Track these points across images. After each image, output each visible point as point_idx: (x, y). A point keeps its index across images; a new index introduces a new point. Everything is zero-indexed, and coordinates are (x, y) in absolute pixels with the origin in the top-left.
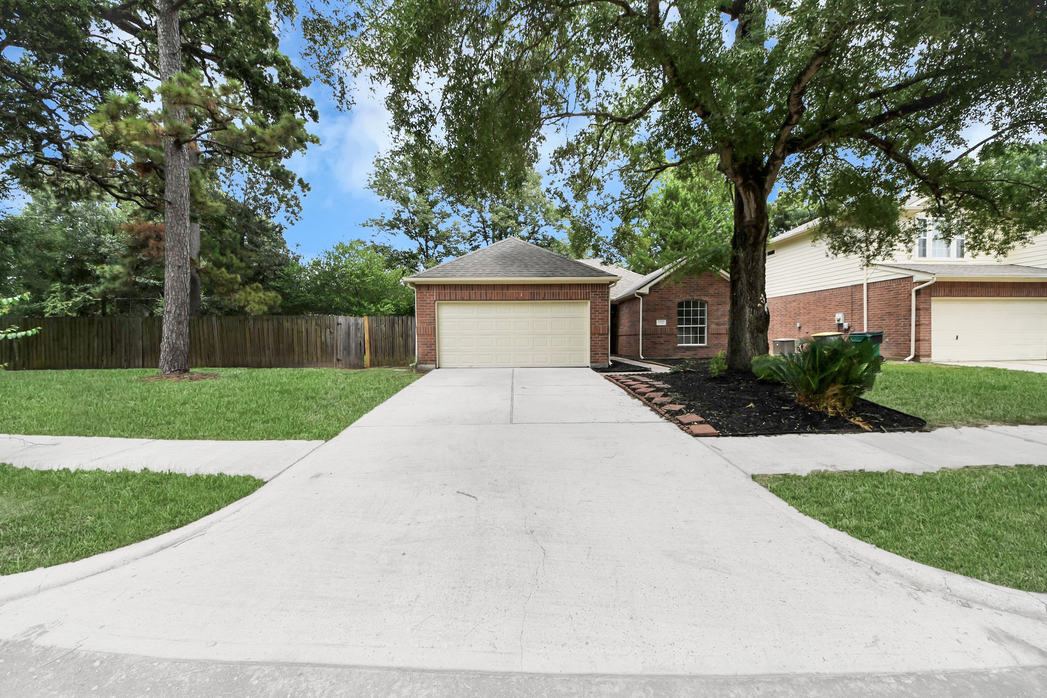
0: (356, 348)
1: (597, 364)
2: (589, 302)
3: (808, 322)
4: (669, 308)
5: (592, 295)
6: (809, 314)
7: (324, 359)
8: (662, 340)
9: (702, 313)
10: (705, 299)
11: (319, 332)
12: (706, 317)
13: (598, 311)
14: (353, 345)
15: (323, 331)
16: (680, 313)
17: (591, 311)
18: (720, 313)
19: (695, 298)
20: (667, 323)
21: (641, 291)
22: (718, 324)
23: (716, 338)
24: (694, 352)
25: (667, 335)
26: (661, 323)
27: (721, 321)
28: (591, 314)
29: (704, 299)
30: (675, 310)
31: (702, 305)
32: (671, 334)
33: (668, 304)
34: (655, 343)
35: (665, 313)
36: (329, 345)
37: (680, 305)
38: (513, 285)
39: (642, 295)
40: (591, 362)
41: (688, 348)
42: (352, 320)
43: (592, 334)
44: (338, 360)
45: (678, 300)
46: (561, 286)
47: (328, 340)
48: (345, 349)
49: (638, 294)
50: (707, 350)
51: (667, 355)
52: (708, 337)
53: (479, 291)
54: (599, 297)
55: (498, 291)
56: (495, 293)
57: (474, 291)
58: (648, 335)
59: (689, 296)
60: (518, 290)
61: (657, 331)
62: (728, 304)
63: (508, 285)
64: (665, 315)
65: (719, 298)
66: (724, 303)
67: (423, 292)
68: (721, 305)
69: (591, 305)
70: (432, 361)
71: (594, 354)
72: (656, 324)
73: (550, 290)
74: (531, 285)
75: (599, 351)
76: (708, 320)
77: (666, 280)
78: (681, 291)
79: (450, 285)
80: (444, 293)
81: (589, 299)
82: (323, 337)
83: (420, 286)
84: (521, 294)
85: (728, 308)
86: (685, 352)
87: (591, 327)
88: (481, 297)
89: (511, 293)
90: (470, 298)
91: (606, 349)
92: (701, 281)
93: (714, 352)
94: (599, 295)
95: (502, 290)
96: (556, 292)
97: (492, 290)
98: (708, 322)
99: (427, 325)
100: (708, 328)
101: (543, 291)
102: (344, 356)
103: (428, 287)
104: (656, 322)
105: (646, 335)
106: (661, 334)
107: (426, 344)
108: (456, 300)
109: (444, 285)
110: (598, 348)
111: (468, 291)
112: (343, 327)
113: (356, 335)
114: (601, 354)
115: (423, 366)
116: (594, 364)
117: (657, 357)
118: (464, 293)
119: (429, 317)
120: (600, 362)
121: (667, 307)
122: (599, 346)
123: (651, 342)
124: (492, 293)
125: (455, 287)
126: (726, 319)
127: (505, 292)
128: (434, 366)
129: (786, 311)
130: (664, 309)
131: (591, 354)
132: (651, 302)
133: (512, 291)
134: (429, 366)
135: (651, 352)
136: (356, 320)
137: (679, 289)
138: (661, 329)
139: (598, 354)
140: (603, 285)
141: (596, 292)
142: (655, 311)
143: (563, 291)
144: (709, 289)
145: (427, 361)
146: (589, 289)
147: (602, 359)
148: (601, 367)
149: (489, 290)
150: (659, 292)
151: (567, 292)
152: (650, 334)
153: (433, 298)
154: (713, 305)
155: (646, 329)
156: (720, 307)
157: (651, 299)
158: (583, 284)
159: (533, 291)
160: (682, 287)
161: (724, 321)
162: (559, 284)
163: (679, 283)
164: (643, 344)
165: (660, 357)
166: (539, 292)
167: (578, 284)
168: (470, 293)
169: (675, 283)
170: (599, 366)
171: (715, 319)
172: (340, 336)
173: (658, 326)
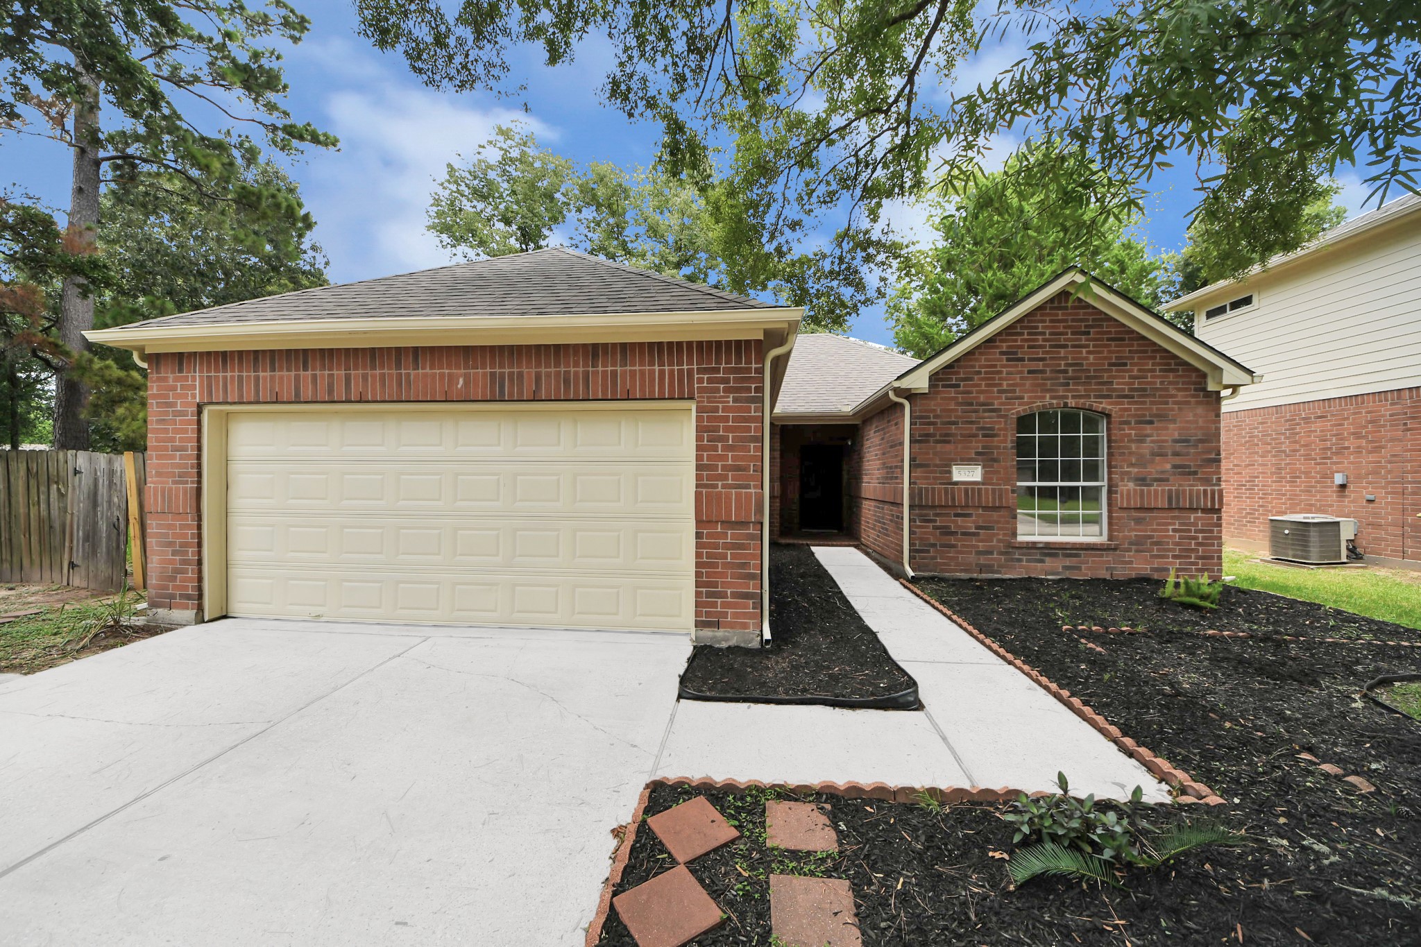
0: (109, 537)
1: (720, 633)
2: (693, 406)
3: (1375, 472)
4: (989, 434)
5: (701, 381)
6: (1377, 449)
7: (46, 562)
8: (969, 524)
9: (1092, 447)
10: (1104, 405)
11: (34, 491)
12: (1103, 458)
13: (724, 439)
14: (103, 526)
15: (43, 489)
16: (1023, 447)
17: (699, 439)
18: (1146, 448)
19: (1072, 402)
20: (985, 475)
21: (905, 384)
22: (1141, 481)
23: (1138, 521)
24: (1068, 561)
25: (986, 508)
26: (967, 474)
27: (1152, 470)
28: (699, 448)
29: (1100, 407)
30: (1008, 438)
31: (1091, 424)
32: (994, 508)
33: (988, 419)
34: (946, 531)
35: (976, 445)
36: (57, 525)
37: (1025, 423)
38: (432, 350)
39: (910, 395)
40: (699, 624)
41: (1050, 550)
42: (102, 459)
43: (699, 522)
45: (1019, 409)
46: (594, 351)
47: (55, 512)
48: (87, 538)
49: (898, 391)
50: (1108, 558)
51: (989, 568)
52: (1110, 517)
53: (327, 372)
54: (726, 390)
55: (386, 371)
56: (374, 376)
57: (310, 372)
58: (927, 507)
59: (1052, 398)
60: (449, 367)
61: (953, 499)
62: (1174, 421)
63: (416, 349)
64: (978, 454)
65: (1144, 403)
66: (1162, 417)
67: (165, 379)
68: (1151, 422)
69: (699, 419)
70: (189, 597)
71: (709, 595)
72: (951, 478)
73: (557, 365)
74: (492, 349)
75: (725, 584)
76: (1109, 466)
77: (981, 354)
78: (1028, 383)
79: (240, 353)
80: (225, 378)
81: (691, 398)
82: (43, 506)
83: (156, 359)
84: (461, 381)
85: (1172, 432)
86: (1042, 561)
87: (698, 496)
88: (331, 391)
89: (425, 375)
90: (297, 394)
91: (751, 577)
92: (1089, 352)
93: (1131, 562)
94: (726, 381)
95: (398, 367)
96: (576, 373)
97: (364, 368)
98: (1110, 473)
99: (174, 482)
100: (1110, 492)
101: (533, 370)
102: (86, 557)
103: (180, 359)
104: (950, 472)
105: (921, 507)
106: (967, 506)
107: (170, 544)
108: (258, 402)
109: (224, 354)
110: (724, 575)
111: (293, 373)
112: (85, 480)
113: (110, 502)
114: (734, 595)
115: (162, 612)
116: (707, 633)
117: (956, 571)
118: (281, 378)
119: (181, 458)
120: (731, 625)
121: (983, 429)
122: (726, 565)
123: (935, 528)
124: (365, 377)
125: (256, 360)
126: (1168, 467)
127: (408, 375)
128: (190, 614)
129: (1296, 442)
130: (975, 436)
131: (698, 594)
132: (935, 417)
133: (428, 370)
134: (177, 615)
135: (935, 558)
136: (110, 462)
137: (1022, 378)
138: (966, 491)
139: (723, 595)
140: (739, 348)
141: (717, 370)
142: (949, 442)
143: (600, 369)
144: (1115, 377)
145: (172, 597)
146: (690, 362)
147: (735, 615)
148: (733, 642)
149: (356, 368)
150: (958, 386)
151: (614, 373)
152: (933, 507)
153: (194, 396)
154: (1128, 423)
155: (920, 490)
156: (1148, 429)
157: (935, 405)
158: (670, 344)
159: (498, 370)
160: (1029, 372)
161: (1163, 472)
162: (585, 345)
163: (1022, 360)
164: (911, 532)
165: (961, 571)
166: (520, 375)
167: (651, 345)
168: (297, 378)
169: (1008, 360)
170: (726, 640)
171: (1132, 465)
172: (77, 504)
173: (957, 483)
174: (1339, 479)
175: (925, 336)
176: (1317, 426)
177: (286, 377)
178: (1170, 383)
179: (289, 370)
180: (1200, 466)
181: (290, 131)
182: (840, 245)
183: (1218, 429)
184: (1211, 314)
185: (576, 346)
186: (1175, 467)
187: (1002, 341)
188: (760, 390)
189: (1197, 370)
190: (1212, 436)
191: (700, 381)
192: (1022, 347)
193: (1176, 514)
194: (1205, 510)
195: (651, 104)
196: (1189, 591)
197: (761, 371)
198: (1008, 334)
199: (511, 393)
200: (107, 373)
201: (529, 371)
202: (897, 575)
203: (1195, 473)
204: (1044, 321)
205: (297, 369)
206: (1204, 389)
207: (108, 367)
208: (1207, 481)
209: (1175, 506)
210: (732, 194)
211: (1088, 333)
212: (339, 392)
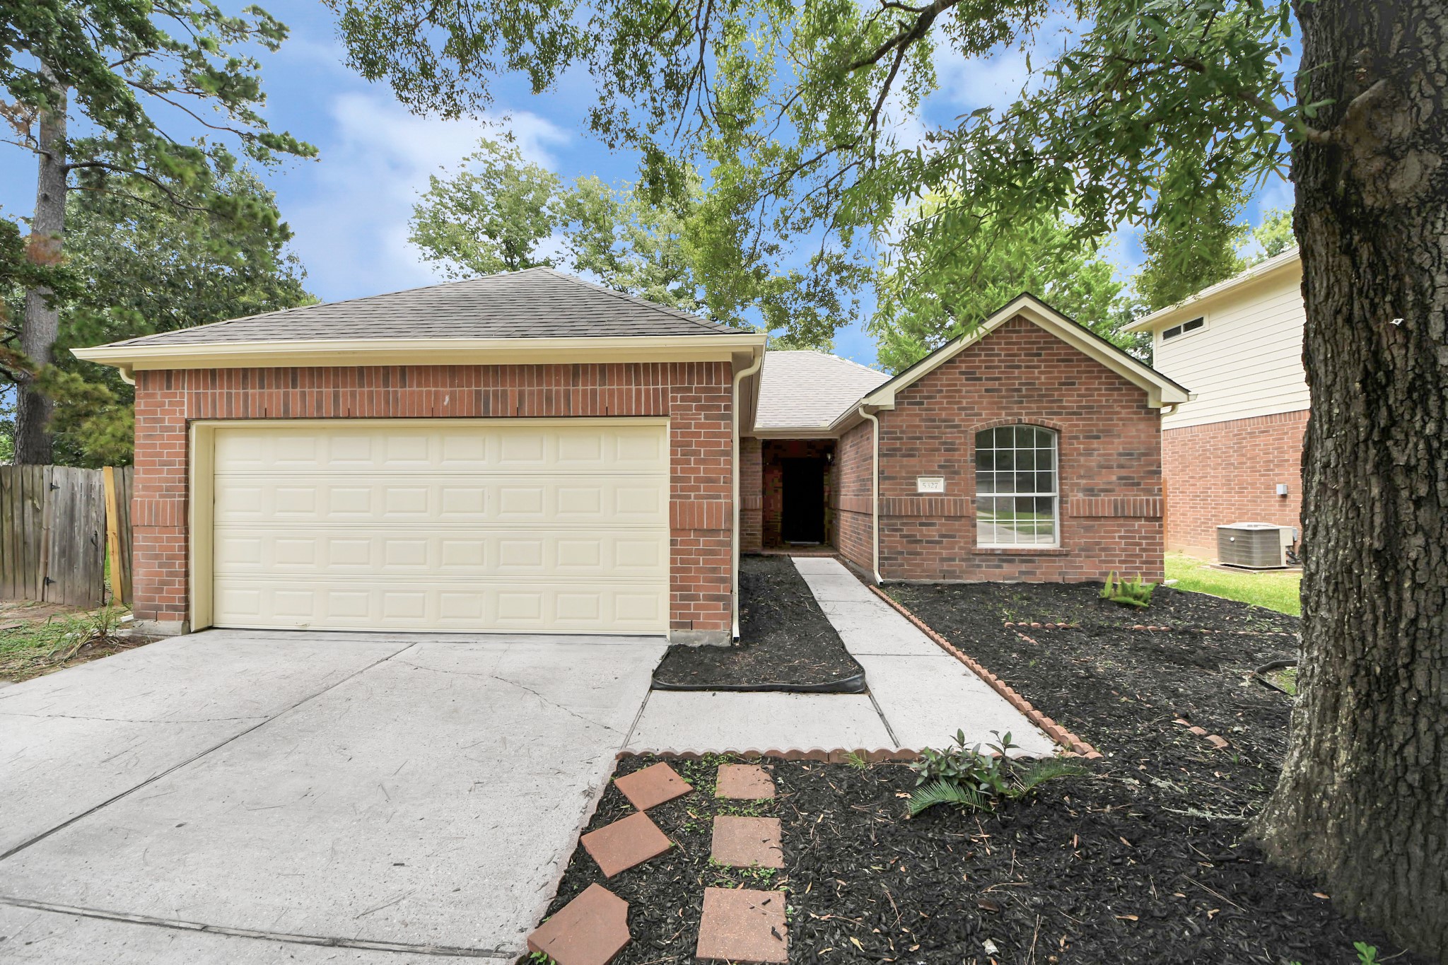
0: (86, 553)
1: (693, 633)
2: (667, 423)
4: (951, 449)
7: (20, 579)
8: (933, 533)
9: (1045, 461)
10: (1055, 421)
11: (6, 507)
12: (1055, 470)
13: (697, 453)
14: (80, 541)
15: (17, 504)
16: (983, 460)
17: (673, 453)
18: (1094, 461)
19: (1025, 419)
20: (947, 487)
21: (873, 401)
22: (1090, 491)
23: (1088, 529)
24: (1024, 567)
25: (948, 518)
26: (931, 486)
27: (1099, 482)
28: (673, 462)
29: (1051, 423)
30: (968, 451)
31: (1045, 439)
32: (956, 518)
33: (949, 435)
34: (913, 540)
35: (940, 458)
36: (31, 541)
37: (983, 438)
38: (419, 369)
39: (878, 412)
40: (674, 626)
41: (1008, 556)
42: (79, 474)
43: (674, 530)
44: (47, 581)
45: (978, 425)
46: (575, 371)
47: (29, 528)
48: (63, 553)
49: (865, 407)
50: (1060, 563)
51: (951, 574)
52: (1062, 526)
53: (316, 390)
54: (699, 408)
55: (374, 389)
56: (362, 394)
57: (298, 390)
58: (895, 517)
59: (1007, 414)
60: (436, 385)
61: (918, 510)
62: (1119, 436)
63: (403, 368)
64: (940, 467)
65: (1091, 419)
66: (1108, 432)
67: (153, 395)
68: (1098, 437)
69: (673, 435)
70: (175, 608)
71: (683, 598)
72: (916, 489)
73: (540, 384)
74: (477, 368)
75: (698, 588)
76: (1061, 478)
77: (942, 374)
78: (985, 400)
79: (230, 371)
80: (214, 395)
81: (666, 415)
82: (17, 522)
83: (144, 376)
84: (447, 399)
85: (1117, 446)
86: (1000, 567)
87: (672, 506)
88: (319, 407)
89: (412, 393)
90: (286, 410)
91: (723, 580)
92: (1041, 373)
93: (1081, 567)
94: (697, 399)
95: (386, 385)
96: (558, 392)
97: (353, 385)
98: (1061, 484)
99: (161, 496)
100: (1061, 502)
101: (517, 389)
102: (61, 573)
103: (168, 376)
104: (915, 484)
105: (888, 516)
106: (931, 516)
107: (157, 557)
108: (246, 418)
109: (213, 372)
110: (696, 579)
111: (282, 391)
112: (62, 495)
113: (87, 517)
114: (707, 598)
115: (148, 624)
116: (681, 634)
117: (921, 577)
118: (270, 395)
119: (169, 472)
120: (703, 626)
121: (945, 443)
122: (699, 570)
123: (902, 536)
124: (353, 394)
125: (245, 377)
126: (1114, 478)
127: (395, 393)
128: (177, 625)
129: (1243, 455)
130: (938, 450)
131: (673, 597)
132: (902, 432)
133: (415, 388)
134: (163, 626)
135: (902, 565)
136: (88, 477)
137: (980, 397)
138: (930, 501)
139: (695, 598)
140: (710, 369)
141: (689, 390)
142: (913, 456)
143: (580, 387)
144: (1064, 395)
145: (158, 608)
146: (665, 382)
147: (708, 616)
148: (705, 642)
149: (345, 386)
150: (922, 403)
151: (594, 392)
152: (900, 517)
153: (182, 412)
154: (1076, 438)
155: (888, 500)
156: (1095, 444)
157: (902, 421)
158: (646, 365)
159: (483, 389)
160: (987, 391)
161: (1110, 483)
162: (566, 366)
163: (980, 379)
164: (880, 541)
165: (928, 577)
166: (504, 392)
167: (628, 366)
168: (286, 395)
169: (967, 379)
170: (697, 639)
171: (1080, 477)
172: (53, 517)
173: (921, 495)
174: (1280, 490)
175: (903, 353)
176: (1261, 440)
177: (274, 395)
178: (1115, 401)
179: (278, 387)
180: (1142, 478)
181: (268, 140)
182: (814, 269)
183: (1159, 443)
184: (1167, 335)
185: (558, 367)
186: (1120, 478)
187: (961, 362)
188: (728, 408)
189: (1139, 389)
190: (1153, 451)
191: (674, 399)
192: (980, 367)
193: (1122, 522)
194: (1148, 519)
195: (631, 136)
196: (1125, 592)
197: (730, 391)
198: (967, 356)
199: (495, 410)
200: (73, 386)
201: (512, 390)
202: (866, 580)
203: (1138, 484)
204: (999, 344)
205: (286, 386)
206: (1145, 407)
207: (73, 380)
208: (1149, 492)
209: (1121, 516)
210: (709, 221)
211: (1039, 355)
212: (328, 408)
